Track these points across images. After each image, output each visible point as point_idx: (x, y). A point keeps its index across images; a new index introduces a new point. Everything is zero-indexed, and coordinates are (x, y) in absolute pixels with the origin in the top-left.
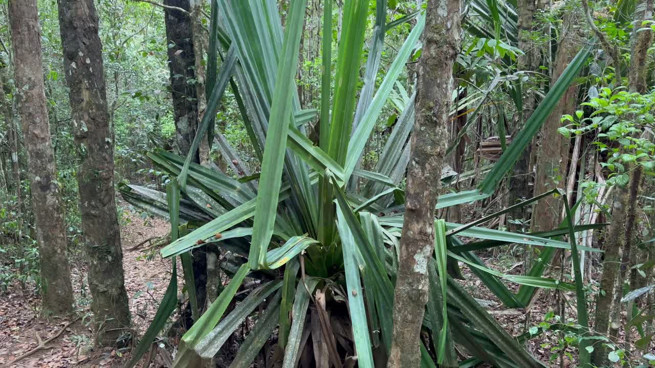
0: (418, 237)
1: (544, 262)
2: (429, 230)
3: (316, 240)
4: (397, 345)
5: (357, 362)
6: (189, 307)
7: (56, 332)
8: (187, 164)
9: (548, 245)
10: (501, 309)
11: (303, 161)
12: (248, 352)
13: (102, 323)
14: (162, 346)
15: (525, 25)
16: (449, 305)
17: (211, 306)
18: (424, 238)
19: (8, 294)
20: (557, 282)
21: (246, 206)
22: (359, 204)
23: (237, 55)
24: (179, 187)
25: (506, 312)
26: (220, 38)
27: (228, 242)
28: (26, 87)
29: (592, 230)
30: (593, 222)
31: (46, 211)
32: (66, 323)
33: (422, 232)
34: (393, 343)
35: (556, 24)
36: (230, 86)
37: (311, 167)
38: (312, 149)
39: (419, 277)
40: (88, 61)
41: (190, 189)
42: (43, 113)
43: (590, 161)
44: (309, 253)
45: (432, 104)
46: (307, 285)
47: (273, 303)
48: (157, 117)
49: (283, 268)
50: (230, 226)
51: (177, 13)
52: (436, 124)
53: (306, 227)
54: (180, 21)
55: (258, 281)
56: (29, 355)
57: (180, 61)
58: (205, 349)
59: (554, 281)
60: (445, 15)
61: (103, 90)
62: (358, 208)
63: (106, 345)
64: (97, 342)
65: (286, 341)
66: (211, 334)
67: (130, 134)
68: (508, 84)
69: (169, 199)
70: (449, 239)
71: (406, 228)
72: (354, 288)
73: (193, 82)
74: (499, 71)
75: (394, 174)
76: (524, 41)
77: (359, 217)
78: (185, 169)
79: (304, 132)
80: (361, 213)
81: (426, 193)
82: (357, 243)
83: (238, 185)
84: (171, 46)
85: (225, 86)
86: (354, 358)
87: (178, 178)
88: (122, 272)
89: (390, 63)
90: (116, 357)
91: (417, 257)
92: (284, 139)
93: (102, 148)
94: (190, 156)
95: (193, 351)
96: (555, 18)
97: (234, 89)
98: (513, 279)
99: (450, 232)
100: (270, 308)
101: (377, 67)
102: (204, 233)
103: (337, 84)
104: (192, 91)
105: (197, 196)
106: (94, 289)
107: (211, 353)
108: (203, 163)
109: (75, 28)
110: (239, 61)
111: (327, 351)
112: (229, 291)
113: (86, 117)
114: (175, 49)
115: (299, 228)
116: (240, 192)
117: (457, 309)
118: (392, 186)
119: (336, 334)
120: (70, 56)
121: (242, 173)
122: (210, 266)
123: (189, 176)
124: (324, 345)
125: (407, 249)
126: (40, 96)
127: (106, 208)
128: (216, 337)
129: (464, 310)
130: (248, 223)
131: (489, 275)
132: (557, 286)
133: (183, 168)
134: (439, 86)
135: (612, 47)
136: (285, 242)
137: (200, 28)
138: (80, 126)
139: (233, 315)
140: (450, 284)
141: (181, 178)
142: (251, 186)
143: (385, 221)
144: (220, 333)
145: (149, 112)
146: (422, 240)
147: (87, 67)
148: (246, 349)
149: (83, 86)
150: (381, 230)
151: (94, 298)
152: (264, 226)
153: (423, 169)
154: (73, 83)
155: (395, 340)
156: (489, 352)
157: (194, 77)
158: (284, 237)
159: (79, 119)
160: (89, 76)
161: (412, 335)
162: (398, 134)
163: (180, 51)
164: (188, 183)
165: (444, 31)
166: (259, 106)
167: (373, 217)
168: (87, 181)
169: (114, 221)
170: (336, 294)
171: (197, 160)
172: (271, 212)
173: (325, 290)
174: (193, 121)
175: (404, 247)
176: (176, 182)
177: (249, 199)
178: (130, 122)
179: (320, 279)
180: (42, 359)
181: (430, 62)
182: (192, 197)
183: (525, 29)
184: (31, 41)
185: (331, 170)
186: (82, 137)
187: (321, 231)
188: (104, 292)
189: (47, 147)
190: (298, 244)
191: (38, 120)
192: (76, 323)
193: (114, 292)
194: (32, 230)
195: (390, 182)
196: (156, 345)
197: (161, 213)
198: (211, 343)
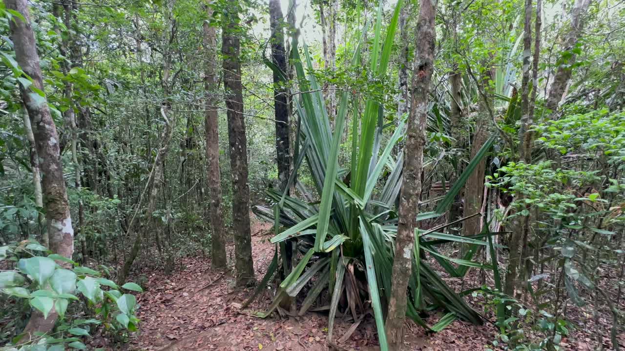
0: (406, 239)
1: (473, 252)
2: (412, 235)
3: (348, 236)
4: (394, 296)
5: (370, 304)
6: (283, 268)
7: (218, 277)
8: (284, 196)
9: (475, 243)
10: (449, 277)
11: (342, 195)
12: (312, 295)
13: (240, 274)
14: (269, 288)
15: (455, 125)
16: (421, 275)
17: (294, 269)
18: (409, 239)
19: (196, 256)
20: (482, 264)
21: (313, 218)
22: (371, 218)
23: (309, 142)
24: (279, 208)
25: (451, 279)
26: (301, 135)
27: (303, 237)
28: (211, 159)
29: (497, 236)
30: (498, 231)
31: (217, 217)
32: (223, 273)
33: (408, 236)
34: (392, 295)
35: (472, 125)
36: (305, 158)
37: (345, 198)
38: (347, 190)
39: (406, 260)
40: (240, 147)
41: (285, 209)
42: (217, 171)
43: (494, 196)
44: (345, 244)
45: (412, 168)
46: (344, 261)
47: (326, 269)
48: (266, 171)
49: (331, 252)
50: (304, 228)
51: (281, 124)
52: (415, 178)
53: (342, 230)
54: (283, 127)
55: (317, 257)
56: (206, 288)
57: (282, 146)
58: (291, 292)
59: (480, 263)
60: (419, 123)
61: (246, 160)
62: (370, 220)
63: (242, 285)
64: (237, 283)
65: (333, 290)
66: (295, 284)
67: (254, 179)
68: (450, 156)
69: (275, 213)
70: (420, 239)
71: (399, 233)
72: (370, 264)
73: (288, 156)
74: (444, 150)
75: (389, 203)
76: (455, 133)
77: (371, 225)
78: (283, 199)
79: (341, 180)
80: (372, 224)
81: (410, 215)
82: (371, 239)
83: (308, 207)
84: (278, 139)
85: (303, 158)
86: (369, 302)
87: (280, 203)
88: (251, 249)
89: (385, 145)
90: (246, 292)
91: (405, 249)
92: (333, 185)
93: (244, 188)
94: (285, 192)
95: (286, 293)
96: (471, 121)
97: (307, 159)
98: (456, 261)
99: (420, 235)
100: (324, 272)
101: (379, 147)
102: (291, 232)
103: (359, 158)
104: (287, 160)
105: (288, 212)
106: (237, 257)
107: (295, 294)
108: (291, 196)
109: (235, 132)
110: (310, 146)
111: (354, 297)
112: (303, 262)
113: (238, 173)
114: (280, 141)
115: (339, 230)
116: (309, 211)
117: (425, 277)
118: (388, 209)
119: (359, 288)
120: (232, 145)
121: (309, 200)
122: (294, 248)
123: (285, 203)
124: (353, 293)
125: (400, 245)
126: (217, 163)
127: (244, 217)
128: (297, 286)
129: (429, 278)
130: (314, 227)
131: (442, 259)
132: (482, 266)
133: (282, 198)
134: (416, 159)
135: (508, 137)
136: (332, 238)
137: (292, 131)
138: (235, 177)
139: (305, 275)
140: (421, 264)
141: (281, 203)
142: (314, 207)
143: (385, 228)
144: (299, 284)
145: (263, 168)
146: (408, 240)
147: (240, 149)
148: (312, 292)
149: (237, 158)
150: (383, 233)
151: (237, 261)
152: (322, 230)
153: (408, 202)
154: (233, 157)
155: (393, 294)
156: (443, 302)
157: (288, 154)
158: (332, 235)
159: (235, 174)
160: (240, 154)
161: (402, 292)
162: (391, 181)
163: (282, 142)
164: (284, 206)
165: (418, 131)
166: (319, 167)
167: (379, 226)
168: (236, 203)
169: (247, 222)
170: (359, 267)
171: (288, 194)
172: (326, 223)
173: (353, 264)
174: (287, 175)
175: (398, 244)
176: (278, 205)
177: (314, 214)
178: (254, 173)
179: (350, 258)
180: (211, 291)
181: (411, 147)
182: (286, 213)
183: (455, 127)
184: (214, 137)
185: (357, 201)
186: (235, 183)
187: (351, 233)
188: (242, 258)
189: (218, 186)
190: (339, 239)
191: (215, 174)
192: (228, 272)
193: (247, 259)
194: (208, 225)
195: (387, 206)
196: (266, 287)
197: (271, 220)
198: (295, 289)
